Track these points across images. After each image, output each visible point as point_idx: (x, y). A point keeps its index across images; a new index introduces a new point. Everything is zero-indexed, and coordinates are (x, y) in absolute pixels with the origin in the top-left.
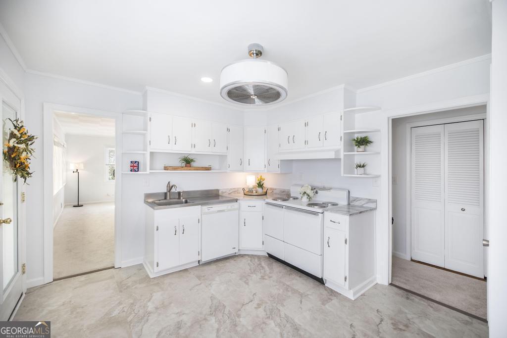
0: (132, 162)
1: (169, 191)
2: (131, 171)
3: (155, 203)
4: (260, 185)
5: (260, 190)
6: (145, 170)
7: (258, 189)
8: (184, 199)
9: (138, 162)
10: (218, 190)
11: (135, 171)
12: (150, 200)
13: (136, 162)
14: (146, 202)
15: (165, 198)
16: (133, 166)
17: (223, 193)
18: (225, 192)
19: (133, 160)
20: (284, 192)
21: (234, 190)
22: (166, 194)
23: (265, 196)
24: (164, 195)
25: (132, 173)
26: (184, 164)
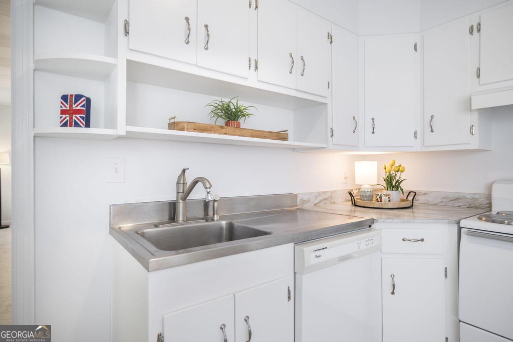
0: (65, 98)
1: (184, 199)
2: (65, 125)
3: (143, 235)
4: (392, 183)
5: (395, 195)
6: (112, 123)
7: (389, 192)
8: (221, 218)
9: (88, 101)
10: (295, 197)
11: (77, 125)
12: (127, 226)
13: (78, 97)
14: (115, 232)
15: (173, 218)
16: (71, 112)
17: (304, 202)
18: (308, 201)
19: (69, 93)
20: (457, 199)
21: (324, 196)
22: (173, 206)
23: (410, 210)
24: (167, 209)
25: (68, 130)
26: (221, 122)
